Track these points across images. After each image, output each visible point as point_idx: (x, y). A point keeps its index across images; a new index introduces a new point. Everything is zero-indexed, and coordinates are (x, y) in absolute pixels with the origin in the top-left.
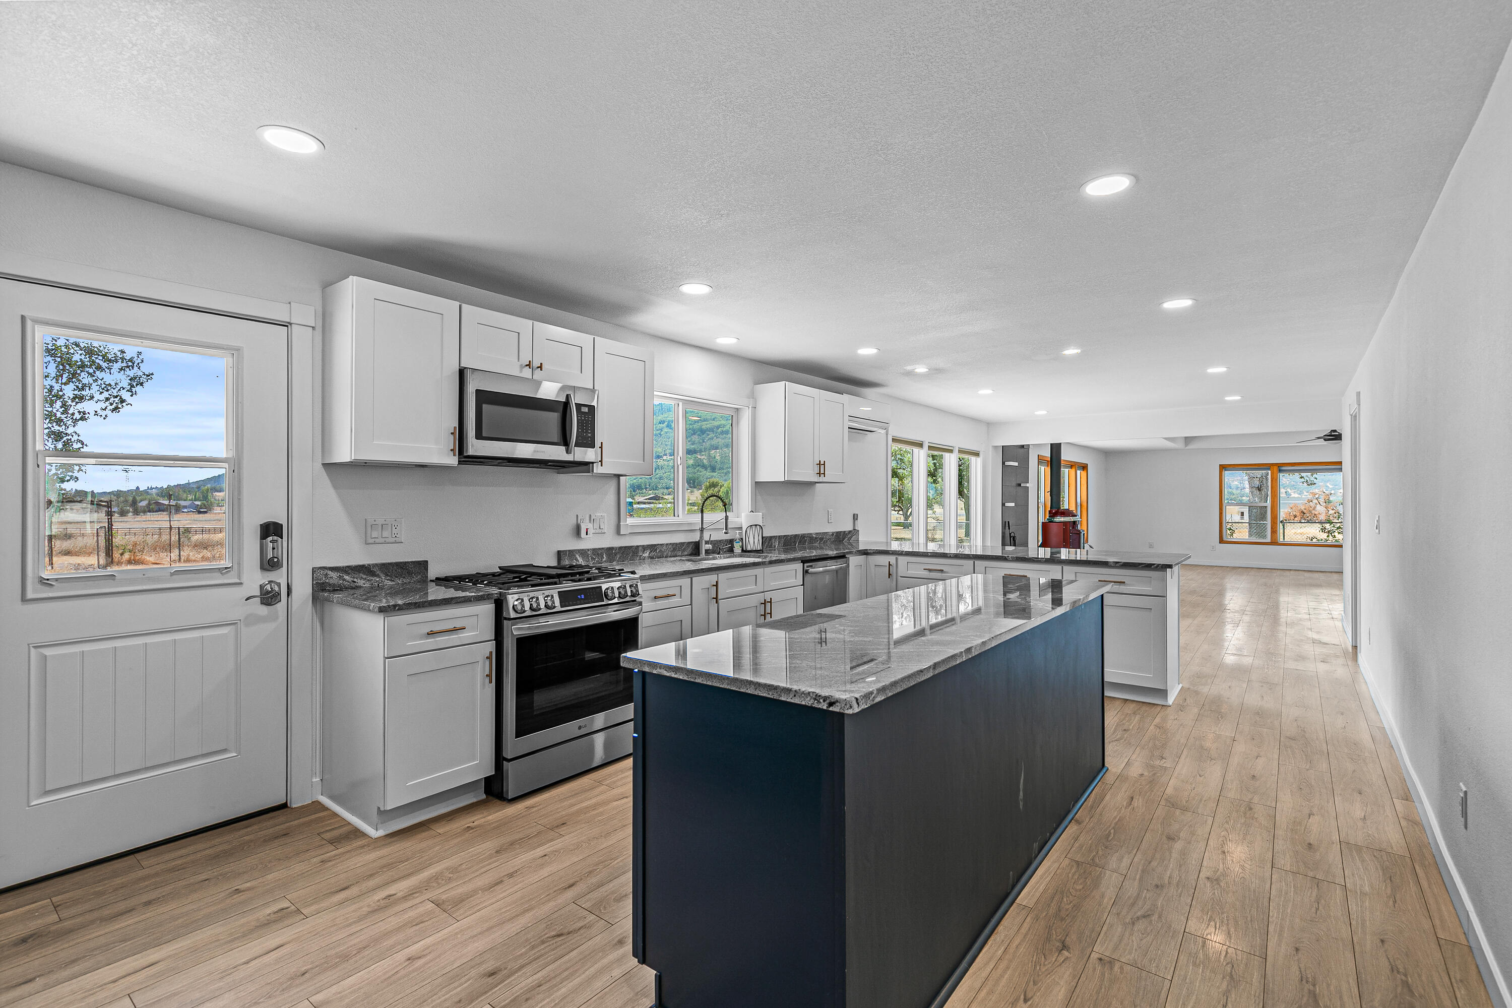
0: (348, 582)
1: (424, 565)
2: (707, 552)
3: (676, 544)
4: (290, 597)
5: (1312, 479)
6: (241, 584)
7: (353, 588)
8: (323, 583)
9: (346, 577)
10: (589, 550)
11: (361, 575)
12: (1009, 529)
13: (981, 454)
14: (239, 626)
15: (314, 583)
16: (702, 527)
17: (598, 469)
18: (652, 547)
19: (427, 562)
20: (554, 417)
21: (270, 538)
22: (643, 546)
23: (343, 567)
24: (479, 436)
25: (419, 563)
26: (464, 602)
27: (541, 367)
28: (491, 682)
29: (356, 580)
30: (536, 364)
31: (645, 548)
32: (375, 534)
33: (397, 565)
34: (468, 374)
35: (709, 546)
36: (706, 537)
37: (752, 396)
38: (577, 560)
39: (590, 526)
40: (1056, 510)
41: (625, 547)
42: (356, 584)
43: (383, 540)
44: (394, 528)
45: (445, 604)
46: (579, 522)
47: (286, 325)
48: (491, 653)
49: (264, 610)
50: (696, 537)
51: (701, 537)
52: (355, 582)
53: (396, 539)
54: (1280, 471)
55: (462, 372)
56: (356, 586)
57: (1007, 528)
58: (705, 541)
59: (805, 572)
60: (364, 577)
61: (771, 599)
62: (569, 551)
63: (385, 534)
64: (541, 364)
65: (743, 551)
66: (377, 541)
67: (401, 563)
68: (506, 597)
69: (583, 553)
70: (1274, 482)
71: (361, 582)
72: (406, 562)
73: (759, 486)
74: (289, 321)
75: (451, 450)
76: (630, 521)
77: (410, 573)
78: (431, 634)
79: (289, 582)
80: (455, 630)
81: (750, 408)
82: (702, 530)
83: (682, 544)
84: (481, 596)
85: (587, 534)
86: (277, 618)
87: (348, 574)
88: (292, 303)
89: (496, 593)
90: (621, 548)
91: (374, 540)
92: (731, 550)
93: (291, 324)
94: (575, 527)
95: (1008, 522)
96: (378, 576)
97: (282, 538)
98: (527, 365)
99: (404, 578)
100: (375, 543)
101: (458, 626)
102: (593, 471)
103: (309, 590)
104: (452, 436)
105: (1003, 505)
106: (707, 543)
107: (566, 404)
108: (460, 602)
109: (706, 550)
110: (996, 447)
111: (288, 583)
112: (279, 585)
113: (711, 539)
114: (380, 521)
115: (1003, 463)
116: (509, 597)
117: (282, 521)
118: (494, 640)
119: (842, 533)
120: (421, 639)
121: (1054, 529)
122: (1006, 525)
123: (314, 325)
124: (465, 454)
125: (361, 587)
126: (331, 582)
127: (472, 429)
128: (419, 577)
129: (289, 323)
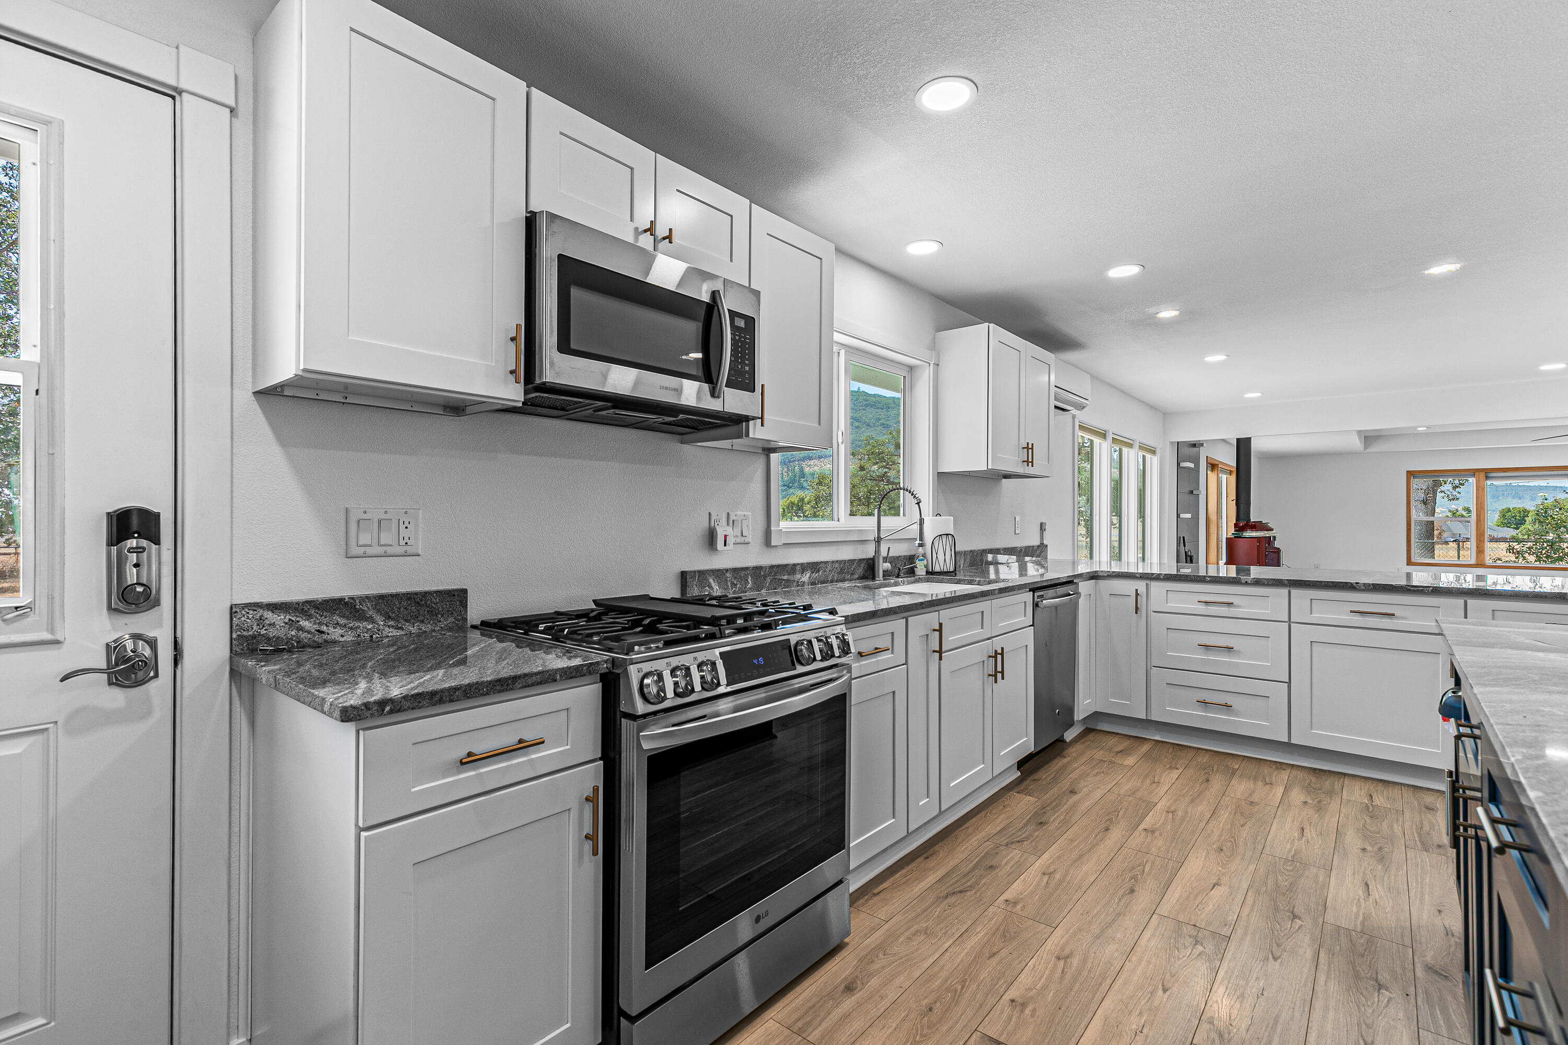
0: (309, 632)
1: (459, 597)
2: (887, 574)
3: (844, 562)
4: (179, 667)
5: (1455, 493)
6: (57, 642)
7: (318, 646)
8: (254, 637)
9: (305, 624)
10: (727, 570)
11: (336, 618)
12: (1185, 546)
13: (1158, 452)
14: (52, 737)
15: (234, 636)
16: (879, 537)
17: (756, 431)
18: (814, 567)
19: (464, 592)
20: (691, 328)
21: (132, 543)
22: (802, 564)
23: (298, 603)
24: (564, 346)
25: (450, 593)
26: (541, 683)
27: (669, 238)
28: (595, 853)
29: (324, 628)
30: (661, 232)
31: (804, 567)
32: (365, 538)
33: (409, 599)
34: (543, 225)
35: (887, 566)
36: (884, 553)
37: (934, 346)
38: (710, 587)
39: (729, 531)
40: (1243, 522)
41: (778, 566)
42: (325, 637)
43: (380, 550)
44: (402, 527)
45: (500, 692)
46: (712, 525)
47: (173, 93)
48: (596, 789)
49: (117, 697)
50: (868, 552)
51: (877, 551)
52: (322, 632)
53: (407, 548)
54: (1487, 478)
55: (531, 222)
56: (326, 641)
57: (1182, 544)
58: (884, 558)
59: (1036, 605)
60: (342, 621)
61: (1002, 649)
62: (699, 572)
63: (385, 538)
64: (670, 230)
65: (928, 573)
66: (369, 551)
67: (416, 594)
68: (626, 671)
69: (719, 574)
70: (1480, 491)
71: (335, 633)
72: (426, 593)
73: (942, 477)
74: (173, 82)
75: (512, 372)
76: (785, 525)
77: (433, 614)
78: (470, 760)
79: (179, 635)
80: (522, 746)
81: (932, 365)
82: (878, 541)
83: (852, 561)
84: (577, 668)
85: (725, 545)
86: (149, 712)
87: (309, 617)
88: (182, 47)
89: (606, 662)
90: (772, 567)
91: (363, 549)
92: (912, 572)
93: (180, 92)
94: (707, 533)
95: (1184, 538)
96: (371, 620)
97: (157, 541)
98: (645, 231)
99: (422, 622)
100: (365, 556)
101: (529, 736)
102: (747, 435)
103: (223, 651)
104: (512, 346)
105: (1178, 516)
106: (885, 560)
107: (712, 308)
108: (533, 685)
109: (884, 571)
110: (1172, 443)
111: (175, 638)
112: (153, 644)
113: (890, 555)
114: (375, 515)
115: (1178, 464)
116: (632, 669)
117: (161, 505)
118: (601, 759)
119: (1031, 549)
120: (446, 773)
121: (1242, 546)
122: (1181, 541)
123: (233, 104)
124: (538, 381)
125: (334, 642)
126: (272, 633)
127: (552, 331)
128: (451, 619)
129: (175, 89)
